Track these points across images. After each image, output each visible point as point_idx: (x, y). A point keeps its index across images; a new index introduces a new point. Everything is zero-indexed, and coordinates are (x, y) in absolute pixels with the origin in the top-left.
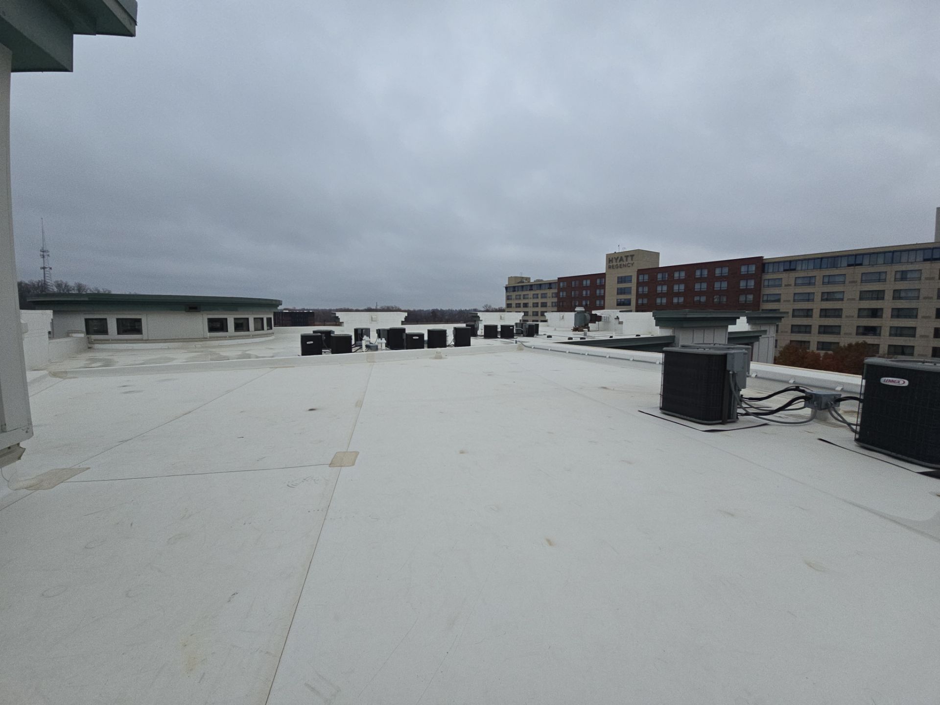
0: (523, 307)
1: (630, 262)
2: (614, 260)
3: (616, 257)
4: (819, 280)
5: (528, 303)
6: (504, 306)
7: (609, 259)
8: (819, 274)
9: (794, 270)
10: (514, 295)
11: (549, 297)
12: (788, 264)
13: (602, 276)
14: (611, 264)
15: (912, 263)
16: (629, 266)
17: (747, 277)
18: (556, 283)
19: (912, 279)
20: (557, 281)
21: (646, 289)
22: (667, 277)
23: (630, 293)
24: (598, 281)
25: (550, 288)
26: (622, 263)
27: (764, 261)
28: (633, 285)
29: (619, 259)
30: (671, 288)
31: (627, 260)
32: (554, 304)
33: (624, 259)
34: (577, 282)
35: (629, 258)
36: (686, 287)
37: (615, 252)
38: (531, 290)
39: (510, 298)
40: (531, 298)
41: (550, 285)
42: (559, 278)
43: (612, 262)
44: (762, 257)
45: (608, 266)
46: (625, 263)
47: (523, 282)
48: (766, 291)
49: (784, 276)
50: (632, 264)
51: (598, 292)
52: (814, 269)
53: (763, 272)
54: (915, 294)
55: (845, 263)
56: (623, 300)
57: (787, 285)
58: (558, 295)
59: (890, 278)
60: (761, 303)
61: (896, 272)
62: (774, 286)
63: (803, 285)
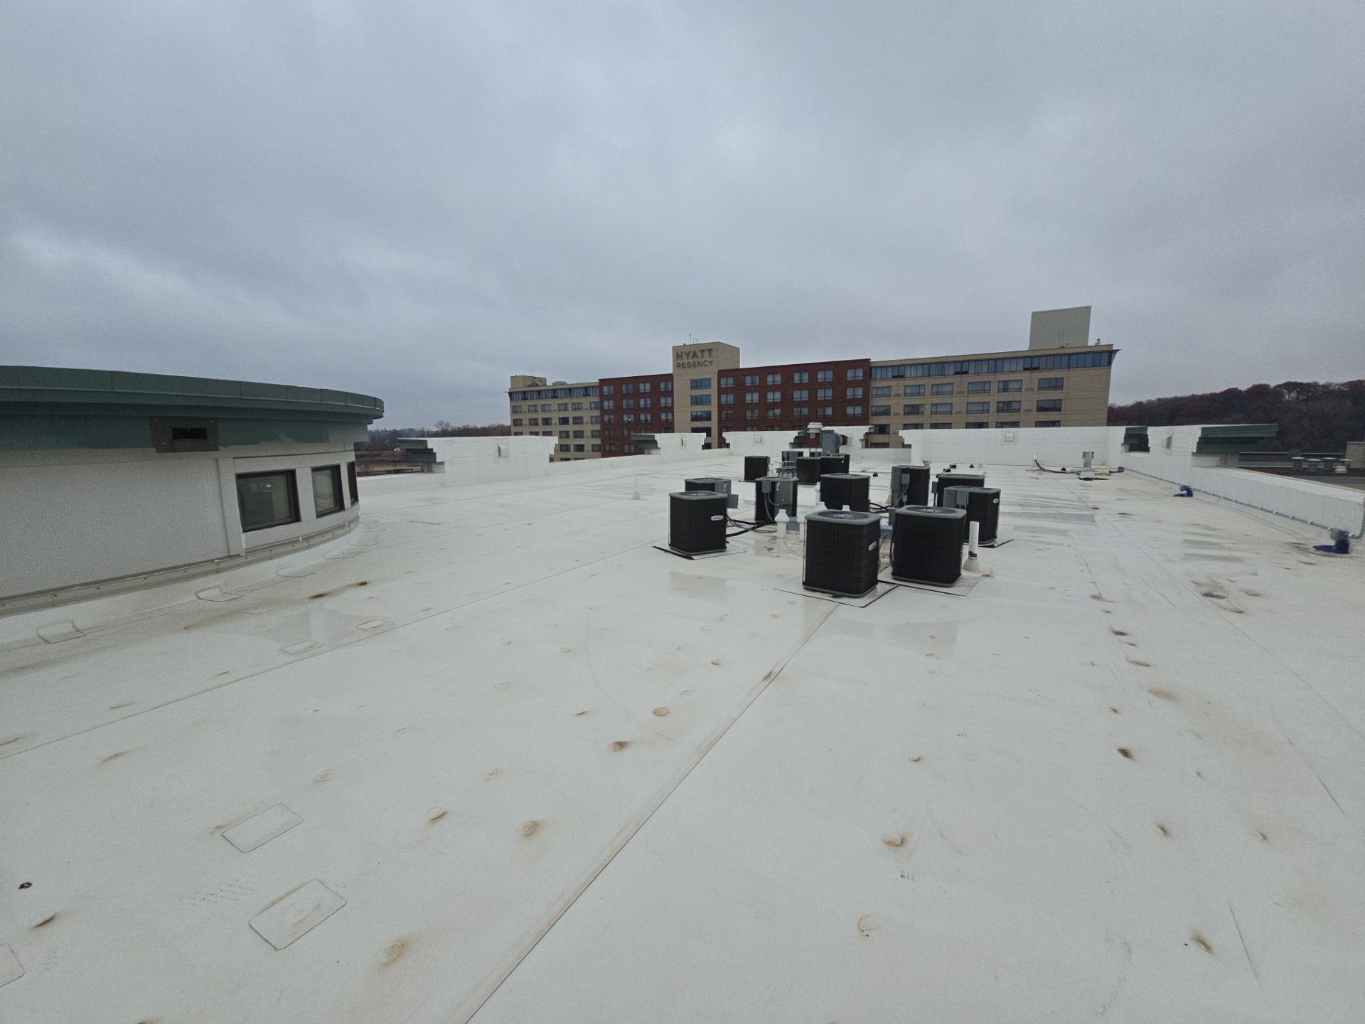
0: (543, 424)
1: (707, 359)
2: (683, 355)
3: (687, 352)
4: (928, 391)
5: (551, 419)
6: (508, 422)
7: (677, 353)
8: (928, 382)
9: (903, 376)
10: (524, 405)
12: (897, 369)
13: (668, 378)
14: (680, 362)
15: (1013, 372)
16: (707, 365)
17: (855, 384)
18: (596, 387)
19: (1015, 390)
20: (598, 384)
21: (731, 398)
22: (757, 381)
23: (709, 403)
24: (662, 385)
25: (587, 395)
26: (695, 360)
27: (872, 365)
28: (713, 392)
29: (692, 354)
30: (763, 397)
31: (703, 357)
32: (594, 420)
33: (699, 354)
34: (631, 387)
35: (706, 354)
36: (782, 395)
37: (685, 344)
38: (555, 397)
39: (518, 409)
40: (555, 411)
41: (586, 390)
42: (601, 380)
43: (682, 358)
44: (868, 360)
45: (676, 365)
46: (700, 360)
47: (537, 385)
48: (875, 402)
49: (893, 383)
50: (711, 363)
51: (663, 401)
52: (923, 376)
53: (871, 378)
54: (1015, 406)
55: (952, 371)
56: (700, 413)
57: (897, 395)
58: (600, 406)
59: (994, 388)
60: (870, 417)
61: (999, 382)
62: (883, 396)
63: (912, 395)
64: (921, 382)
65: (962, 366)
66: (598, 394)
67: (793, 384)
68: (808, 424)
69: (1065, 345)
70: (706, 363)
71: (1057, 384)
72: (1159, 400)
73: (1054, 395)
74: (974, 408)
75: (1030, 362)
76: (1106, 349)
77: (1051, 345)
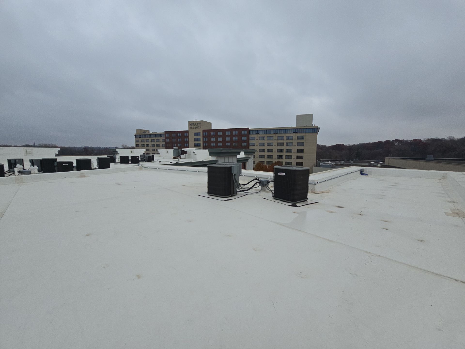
0: (146, 146)
1: (199, 126)
2: (192, 124)
3: (193, 123)
4: (266, 138)
5: (149, 144)
6: (134, 145)
8: (266, 136)
9: (259, 134)
10: (140, 139)
11: (161, 141)
12: (257, 131)
13: (187, 132)
14: (191, 127)
15: (290, 134)
16: (199, 128)
17: (244, 136)
18: (164, 134)
19: (291, 139)
20: (164, 133)
21: (207, 139)
22: (215, 134)
23: (200, 141)
24: (185, 134)
25: (161, 137)
26: (195, 126)
27: (250, 130)
28: (201, 137)
29: (194, 124)
30: (217, 139)
31: (198, 125)
32: (163, 145)
33: (197, 124)
34: (175, 135)
36: (223, 139)
37: (192, 121)
38: (150, 137)
39: (138, 141)
40: (150, 142)
41: (161, 135)
42: (165, 132)
43: (191, 125)
44: (248, 128)
45: (189, 128)
47: (145, 133)
48: (251, 142)
49: (256, 136)
50: (200, 127)
51: (185, 139)
52: (265, 134)
53: (249, 134)
54: (291, 144)
55: (273, 132)
56: (197, 144)
57: (257, 140)
58: (165, 140)
59: (285, 138)
60: (249, 146)
61: (286, 136)
62: (253, 140)
63: (262, 140)
65: (276, 131)
66: (164, 136)
67: (226, 135)
69: (306, 126)
71: (302, 138)
73: (302, 141)
74: (279, 144)
75: (295, 130)
76: (316, 127)
77: (302, 125)
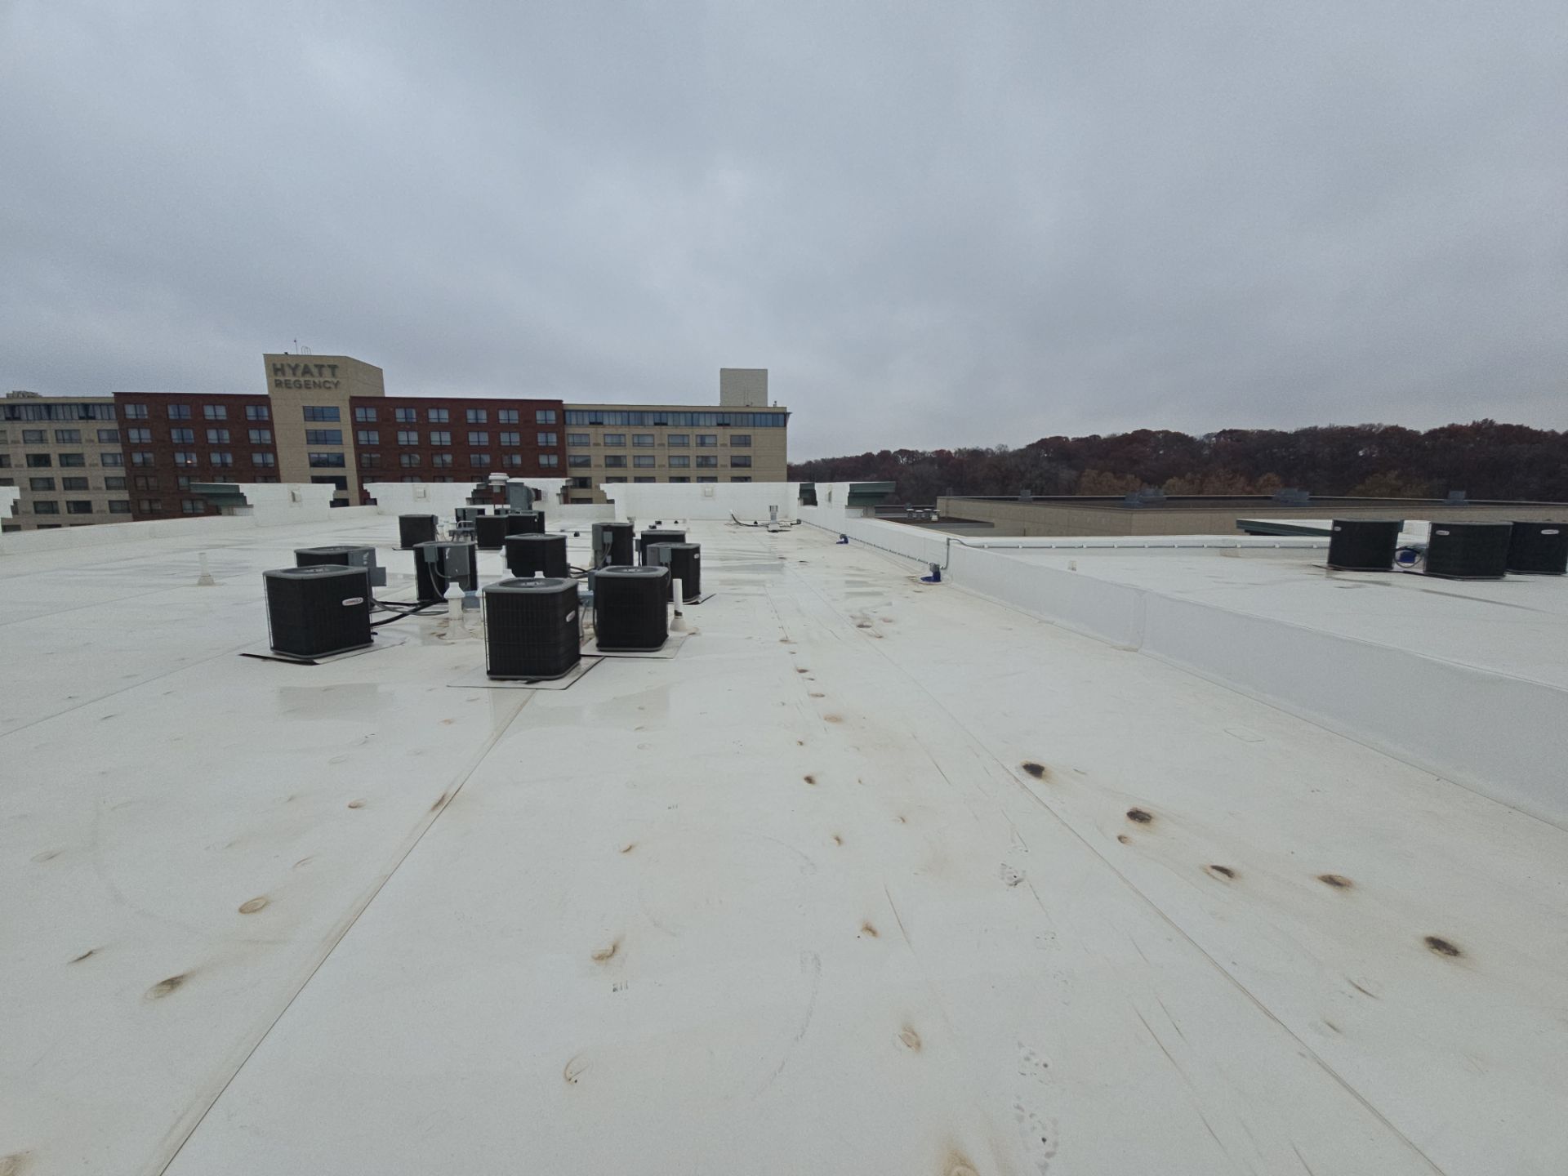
1: (329, 380)
2: (286, 370)
3: (293, 365)
4: (629, 441)
7: (274, 365)
8: (629, 432)
9: (601, 424)
12: (593, 414)
13: (263, 401)
14: (282, 379)
15: (708, 427)
16: (330, 388)
17: (547, 428)
18: (111, 404)
19: (710, 445)
20: (111, 401)
21: (375, 437)
22: (414, 416)
23: (338, 442)
24: (251, 411)
26: (308, 378)
27: (565, 408)
28: (345, 425)
29: (300, 369)
30: (425, 438)
31: (321, 375)
32: (109, 460)
33: (315, 371)
34: (186, 410)
35: (327, 372)
37: (286, 353)
40: (15, 443)
41: (87, 409)
42: (116, 394)
43: (284, 374)
44: (561, 401)
45: (274, 384)
46: (316, 381)
48: (570, 451)
49: (591, 430)
50: (336, 385)
51: (254, 434)
52: (622, 425)
53: (565, 423)
54: (713, 461)
55: (651, 421)
56: (325, 456)
57: (597, 444)
58: (121, 436)
59: (693, 441)
60: (568, 468)
61: (697, 436)
62: (581, 444)
63: (613, 444)
64: (620, 431)
65: (662, 416)
66: (114, 416)
67: (467, 423)
68: (489, 474)
69: (749, 404)
70: (328, 385)
71: (745, 441)
72: (823, 460)
73: (743, 451)
74: (675, 461)
75: (723, 418)
76: (781, 411)
77: (738, 403)
